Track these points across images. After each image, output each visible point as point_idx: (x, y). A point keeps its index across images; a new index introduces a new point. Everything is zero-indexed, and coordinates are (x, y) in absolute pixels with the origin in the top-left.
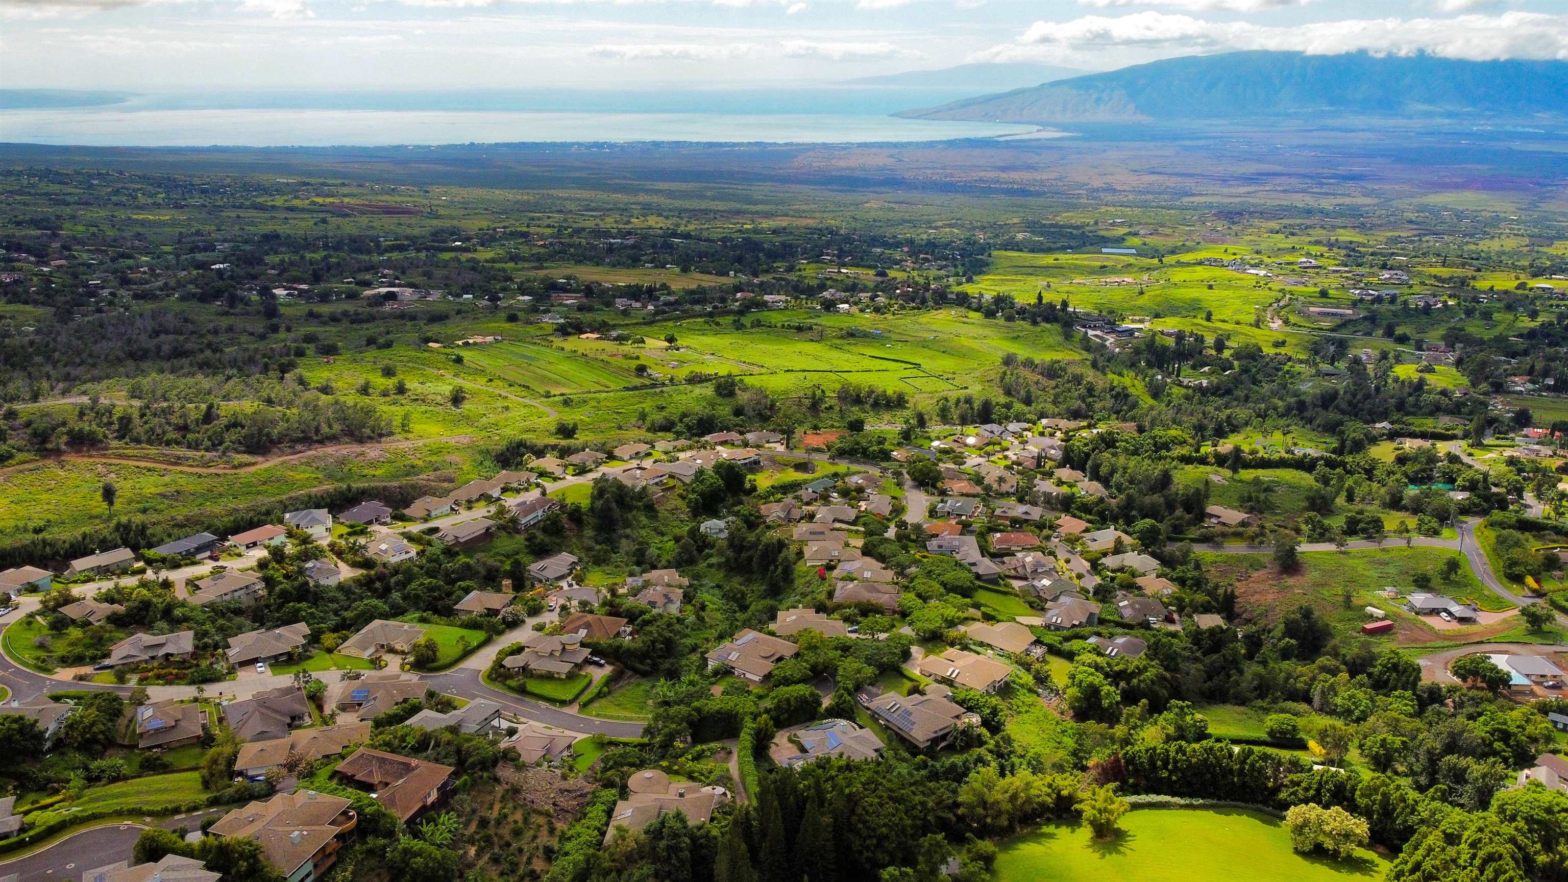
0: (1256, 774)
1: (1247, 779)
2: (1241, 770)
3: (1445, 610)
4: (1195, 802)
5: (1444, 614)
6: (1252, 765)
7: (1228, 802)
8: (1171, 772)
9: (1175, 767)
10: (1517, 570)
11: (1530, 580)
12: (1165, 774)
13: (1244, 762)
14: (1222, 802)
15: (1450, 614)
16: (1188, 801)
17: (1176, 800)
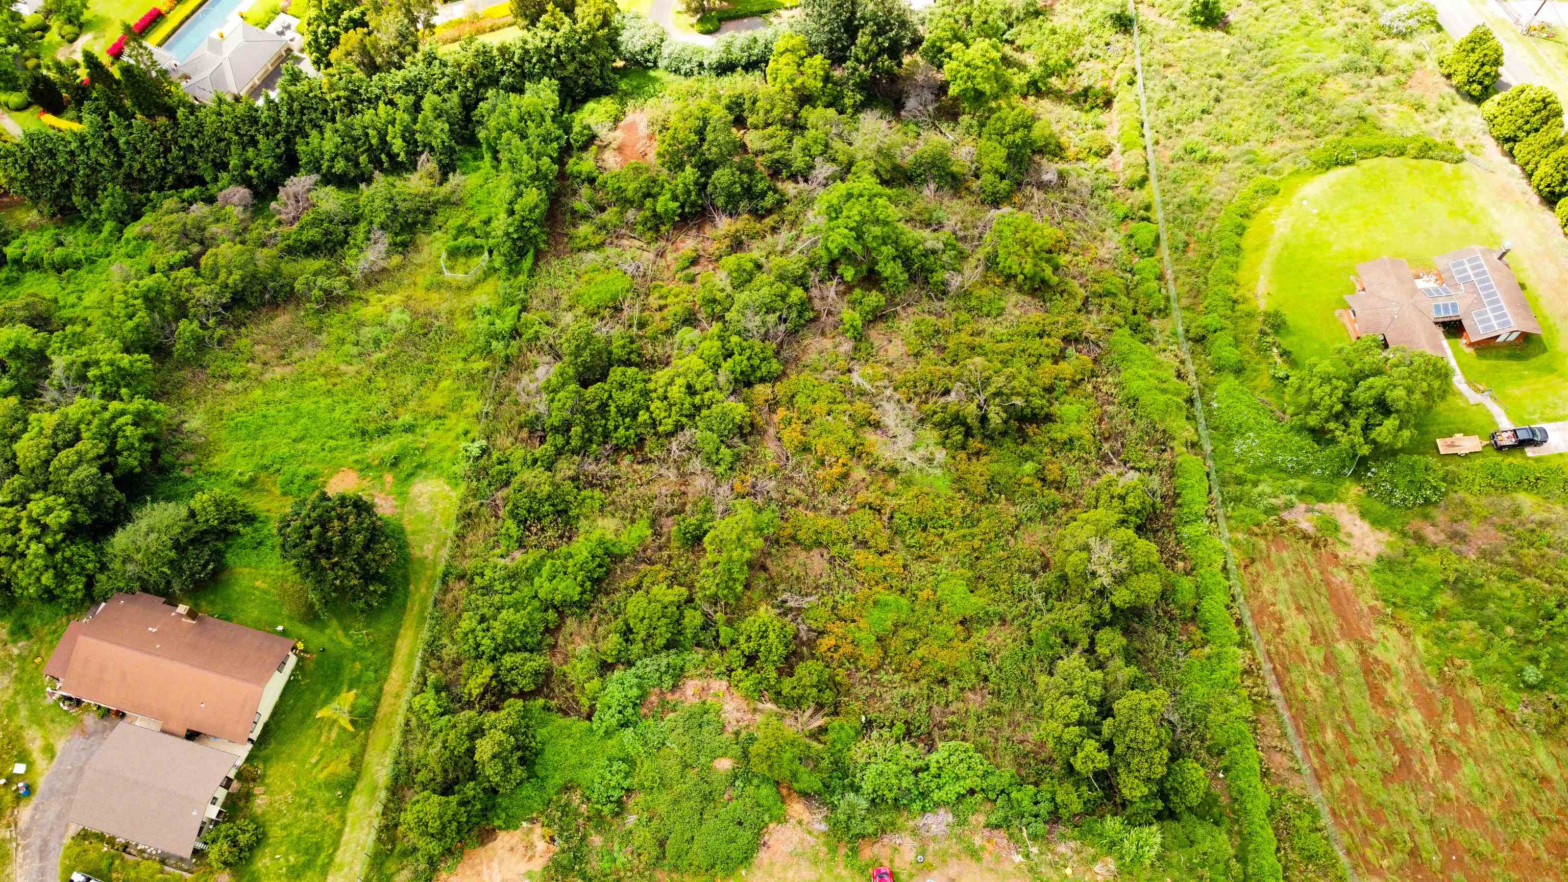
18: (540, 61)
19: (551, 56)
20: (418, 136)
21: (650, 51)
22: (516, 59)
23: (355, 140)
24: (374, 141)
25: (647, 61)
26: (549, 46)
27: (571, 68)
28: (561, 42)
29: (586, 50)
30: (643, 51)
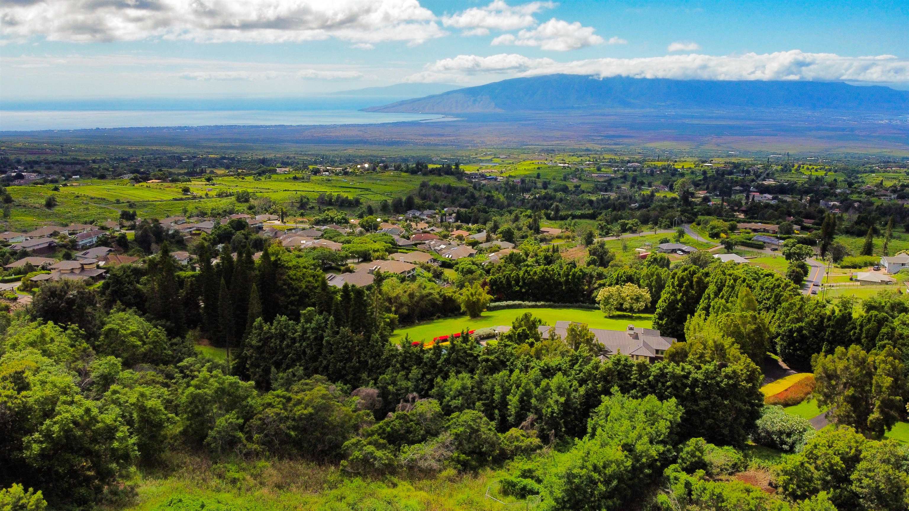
0: (576, 280)
1: (572, 285)
2: (567, 281)
3: (679, 250)
4: (538, 304)
5: (679, 252)
6: (574, 275)
7: (560, 304)
8: (521, 287)
9: (524, 283)
10: (715, 231)
11: (723, 235)
12: (518, 288)
13: (568, 275)
14: (556, 304)
15: (683, 251)
16: (534, 303)
17: (527, 303)
18: (673, 386)
19: (685, 386)
20: (533, 401)
21: (789, 435)
22: (651, 378)
23: (482, 392)
24: (496, 397)
25: (783, 442)
26: (686, 377)
27: (703, 404)
28: (700, 376)
29: (723, 393)
30: (781, 433)
